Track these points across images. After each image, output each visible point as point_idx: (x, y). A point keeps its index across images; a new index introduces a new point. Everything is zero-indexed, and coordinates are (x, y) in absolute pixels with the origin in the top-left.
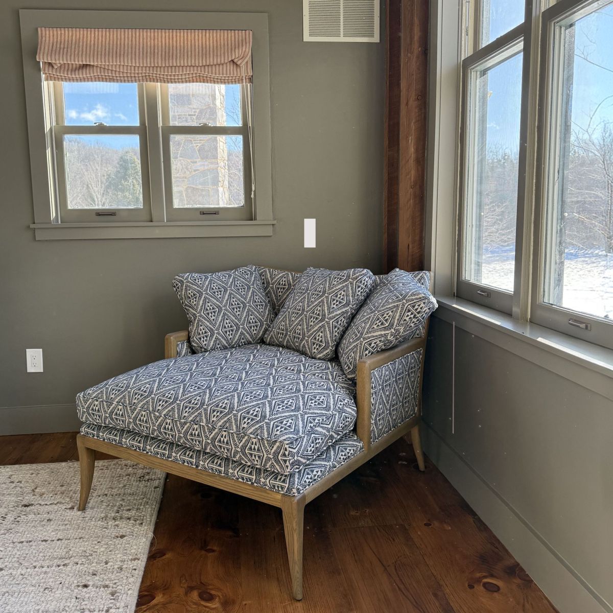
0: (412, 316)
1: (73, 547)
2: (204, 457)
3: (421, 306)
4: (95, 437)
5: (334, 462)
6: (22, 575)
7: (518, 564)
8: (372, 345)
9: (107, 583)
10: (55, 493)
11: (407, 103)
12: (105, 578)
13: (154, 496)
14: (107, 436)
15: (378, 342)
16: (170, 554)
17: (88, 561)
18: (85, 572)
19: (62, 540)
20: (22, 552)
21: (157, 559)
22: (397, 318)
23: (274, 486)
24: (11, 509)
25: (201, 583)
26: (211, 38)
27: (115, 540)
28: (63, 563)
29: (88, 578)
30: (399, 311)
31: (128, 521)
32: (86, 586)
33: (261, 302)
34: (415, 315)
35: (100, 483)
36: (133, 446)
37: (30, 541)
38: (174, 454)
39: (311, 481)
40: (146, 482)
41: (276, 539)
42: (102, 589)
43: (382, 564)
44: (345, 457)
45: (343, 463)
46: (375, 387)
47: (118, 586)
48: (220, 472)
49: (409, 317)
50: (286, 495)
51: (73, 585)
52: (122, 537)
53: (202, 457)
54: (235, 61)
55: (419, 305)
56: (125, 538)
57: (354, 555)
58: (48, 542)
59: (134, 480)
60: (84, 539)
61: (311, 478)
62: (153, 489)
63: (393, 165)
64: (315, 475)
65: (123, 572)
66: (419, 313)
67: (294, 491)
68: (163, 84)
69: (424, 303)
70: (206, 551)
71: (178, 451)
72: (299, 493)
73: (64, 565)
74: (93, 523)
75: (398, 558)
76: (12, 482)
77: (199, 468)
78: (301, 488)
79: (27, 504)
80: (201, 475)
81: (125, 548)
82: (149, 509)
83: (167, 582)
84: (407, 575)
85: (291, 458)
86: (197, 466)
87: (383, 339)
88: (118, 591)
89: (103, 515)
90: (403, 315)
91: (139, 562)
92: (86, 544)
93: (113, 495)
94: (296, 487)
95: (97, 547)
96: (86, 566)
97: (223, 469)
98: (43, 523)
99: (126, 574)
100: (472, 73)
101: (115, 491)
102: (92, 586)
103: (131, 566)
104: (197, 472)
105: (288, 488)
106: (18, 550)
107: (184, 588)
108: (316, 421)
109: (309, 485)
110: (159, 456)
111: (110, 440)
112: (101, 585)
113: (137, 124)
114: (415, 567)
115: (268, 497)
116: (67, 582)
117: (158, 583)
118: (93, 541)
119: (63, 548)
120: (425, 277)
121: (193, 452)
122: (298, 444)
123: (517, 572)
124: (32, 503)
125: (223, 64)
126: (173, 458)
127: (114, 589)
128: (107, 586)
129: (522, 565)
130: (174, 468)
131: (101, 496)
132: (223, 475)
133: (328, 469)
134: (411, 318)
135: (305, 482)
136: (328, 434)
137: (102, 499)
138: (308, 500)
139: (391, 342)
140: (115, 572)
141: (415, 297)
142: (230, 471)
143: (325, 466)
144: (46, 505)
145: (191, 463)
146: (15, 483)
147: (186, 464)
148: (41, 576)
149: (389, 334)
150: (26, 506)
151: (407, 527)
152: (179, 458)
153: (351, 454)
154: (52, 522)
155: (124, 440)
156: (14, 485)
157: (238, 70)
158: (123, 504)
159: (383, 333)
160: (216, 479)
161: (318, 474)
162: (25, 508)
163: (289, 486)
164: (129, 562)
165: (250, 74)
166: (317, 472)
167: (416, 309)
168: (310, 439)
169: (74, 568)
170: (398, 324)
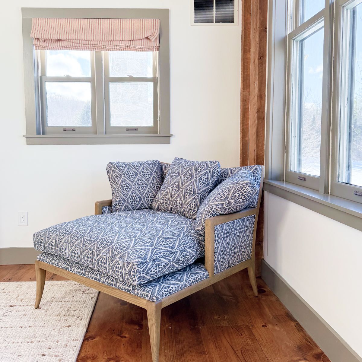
0: (241, 194)
1: (37, 331)
2: (104, 275)
3: (246, 188)
4: (45, 262)
5: (185, 283)
6: (5, 347)
7: (323, 353)
8: (213, 209)
9: (57, 354)
10: (30, 299)
11: (254, 61)
12: (56, 351)
13: (91, 303)
14: (51, 261)
15: (217, 208)
16: (98, 338)
17: (46, 340)
18: (44, 346)
19: (31, 327)
20: (6, 333)
21: (90, 341)
22: (231, 194)
23: (143, 295)
24: (2, 308)
25: (116, 356)
26: (135, 24)
27: (64, 328)
28: (31, 341)
29: (45, 350)
30: (233, 190)
31: (73, 317)
32: (44, 355)
33: (158, 184)
34: (243, 194)
35: (58, 294)
36: (65, 267)
37: (12, 327)
38: (87, 273)
39: (167, 293)
40: (87, 294)
41: (166, 332)
42: (53, 357)
43: (233, 349)
44: (194, 280)
45: (192, 284)
46: (217, 236)
47: (64, 356)
48: (112, 285)
49: (238, 194)
50: (149, 301)
51: (36, 355)
52: (69, 326)
53: (102, 275)
54: (149, 37)
55: (245, 188)
56: (70, 327)
57: (215, 343)
58: (22, 328)
59: (79, 293)
60: (45, 327)
61: (167, 291)
62: (91, 299)
63: (246, 101)
64: (170, 290)
65: (67, 348)
66: (245, 192)
67: (154, 298)
68: (105, 51)
69: (249, 186)
70: (120, 337)
71: (90, 271)
72: (158, 300)
73: (31, 342)
74: (51, 317)
75: (244, 346)
76: (5, 292)
77: (101, 282)
78: (160, 297)
79: (12, 305)
80: (101, 287)
81: (70, 334)
82: (87, 311)
83: (95, 354)
84: (249, 356)
85: (138, 274)
86: (100, 281)
87: (220, 206)
88: (63, 359)
89: (58, 313)
90: (235, 192)
91: (78, 342)
92: (46, 330)
93: (65, 302)
94: (155, 296)
95: (52, 332)
96: (45, 343)
97: (114, 283)
98: (21, 316)
99: (69, 349)
100: (294, 42)
101: (67, 299)
102: (47, 355)
103: (73, 344)
104: (99, 285)
105: (150, 296)
106: (4, 332)
107: (105, 359)
108: (162, 254)
109: (165, 296)
110: (79, 274)
111: (53, 264)
112: (53, 355)
113: (89, 75)
114: (255, 352)
115: (138, 302)
116: (32, 352)
117: (89, 355)
118: (50, 328)
119: (32, 332)
120: (258, 168)
121: (98, 272)
122: (144, 266)
123: (322, 358)
124: (16, 304)
125: (141, 39)
126: (86, 276)
127: (61, 358)
128: (57, 356)
129: (325, 353)
130: (87, 282)
131: (58, 302)
132: (114, 287)
133: (180, 287)
134: (240, 195)
135: (163, 293)
136: (169, 263)
137: (58, 304)
138: (164, 305)
139: (226, 210)
140: (63, 347)
141: (244, 182)
142: (118, 284)
143: (178, 285)
144: (24, 306)
145: (96, 279)
146: (6, 293)
147: (93, 279)
148: (16, 348)
149: (225, 204)
150: (11, 306)
151: (251, 327)
152: (89, 276)
153: (199, 278)
154: (26, 316)
155: (60, 264)
156: (5, 294)
157: (151, 43)
158: (71, 307)
159: (221, 203)
160: (110, 289)
161: (172, 289)
162: (10, 307)
163: (151, 295)
164: (72, 342)
165: (158, 45)
166: (172, 288)
167: (244, 190)
168: (154, 264)
169: (37, 344)
170: (231, 198)
